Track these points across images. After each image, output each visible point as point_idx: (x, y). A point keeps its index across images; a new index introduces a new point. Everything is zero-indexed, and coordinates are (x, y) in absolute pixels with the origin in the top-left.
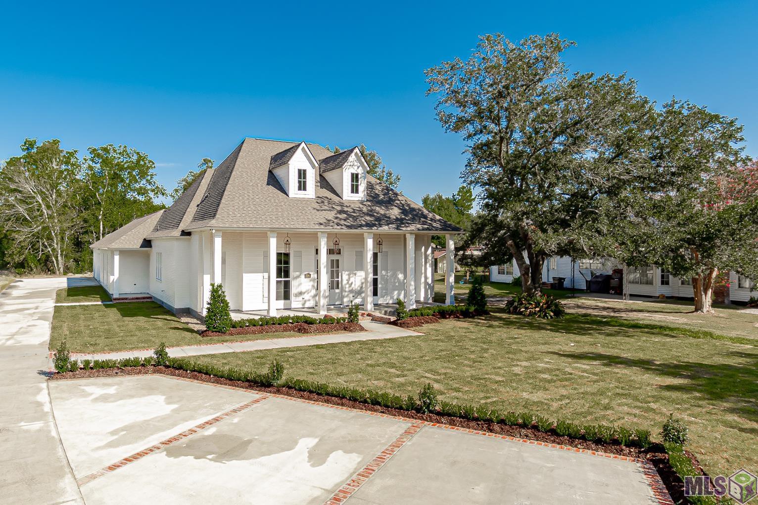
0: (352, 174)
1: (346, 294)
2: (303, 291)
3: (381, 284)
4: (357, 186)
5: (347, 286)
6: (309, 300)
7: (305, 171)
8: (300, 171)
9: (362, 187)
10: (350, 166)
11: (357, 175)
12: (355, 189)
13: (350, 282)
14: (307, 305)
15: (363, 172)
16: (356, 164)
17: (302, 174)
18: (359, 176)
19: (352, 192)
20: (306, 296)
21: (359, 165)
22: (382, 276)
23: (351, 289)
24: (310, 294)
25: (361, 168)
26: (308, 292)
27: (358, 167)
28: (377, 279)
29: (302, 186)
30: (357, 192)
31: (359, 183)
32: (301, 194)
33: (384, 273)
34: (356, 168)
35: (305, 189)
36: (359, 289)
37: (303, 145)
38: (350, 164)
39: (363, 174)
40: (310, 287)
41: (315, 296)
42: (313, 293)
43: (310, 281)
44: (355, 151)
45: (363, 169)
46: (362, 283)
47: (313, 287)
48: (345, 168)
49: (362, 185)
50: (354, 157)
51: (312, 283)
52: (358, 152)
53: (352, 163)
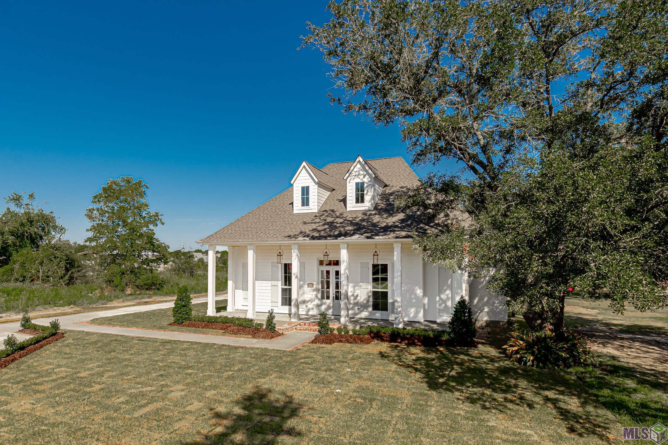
0: (357, 184)
1: (351, 306)
2: (307, 299)
3: (393, 298)
4: (363, 195)
5: (352, 298)
6: (313, 309)
7: (308, 188)
8: (303, 188)
9: (367, 198)
10: (355, 176)
11: (363, 183)
12: (360, 199)
13: (355, 294)
14: (311, 313)
15: (369, 180)
16: (362, 173)
17: (305, 191)
18: (365, 185)
19: (357, 202)
20: (310, 305)
21: (365, 173)
22: (393, 290)
23: (356, 301)
24: (313, 303)
25: (367, 176)
26: (311, 301)
27: (364, 176)
28: (387, 292)
29: (305, 202)
30: (363, 201)
31: (365, 192)
32: (305, 210)
34: (362, 177)
35: (308, 205)
36: (365, 302)
37: (304, 164)
38: (354, 174)
39: (369, 182)
40: (314, 296)
41: (318, 306)
42: (317, 302)
43: (314, 290)
44: (358, 160)
45: (370, 177)
46: (369, 297)
47: (316, 296)
48: (349, 178)
49: (369, 193)
50: (359, 166)
51: (315, 293)
52: (361, 160)
53: (357, 173)
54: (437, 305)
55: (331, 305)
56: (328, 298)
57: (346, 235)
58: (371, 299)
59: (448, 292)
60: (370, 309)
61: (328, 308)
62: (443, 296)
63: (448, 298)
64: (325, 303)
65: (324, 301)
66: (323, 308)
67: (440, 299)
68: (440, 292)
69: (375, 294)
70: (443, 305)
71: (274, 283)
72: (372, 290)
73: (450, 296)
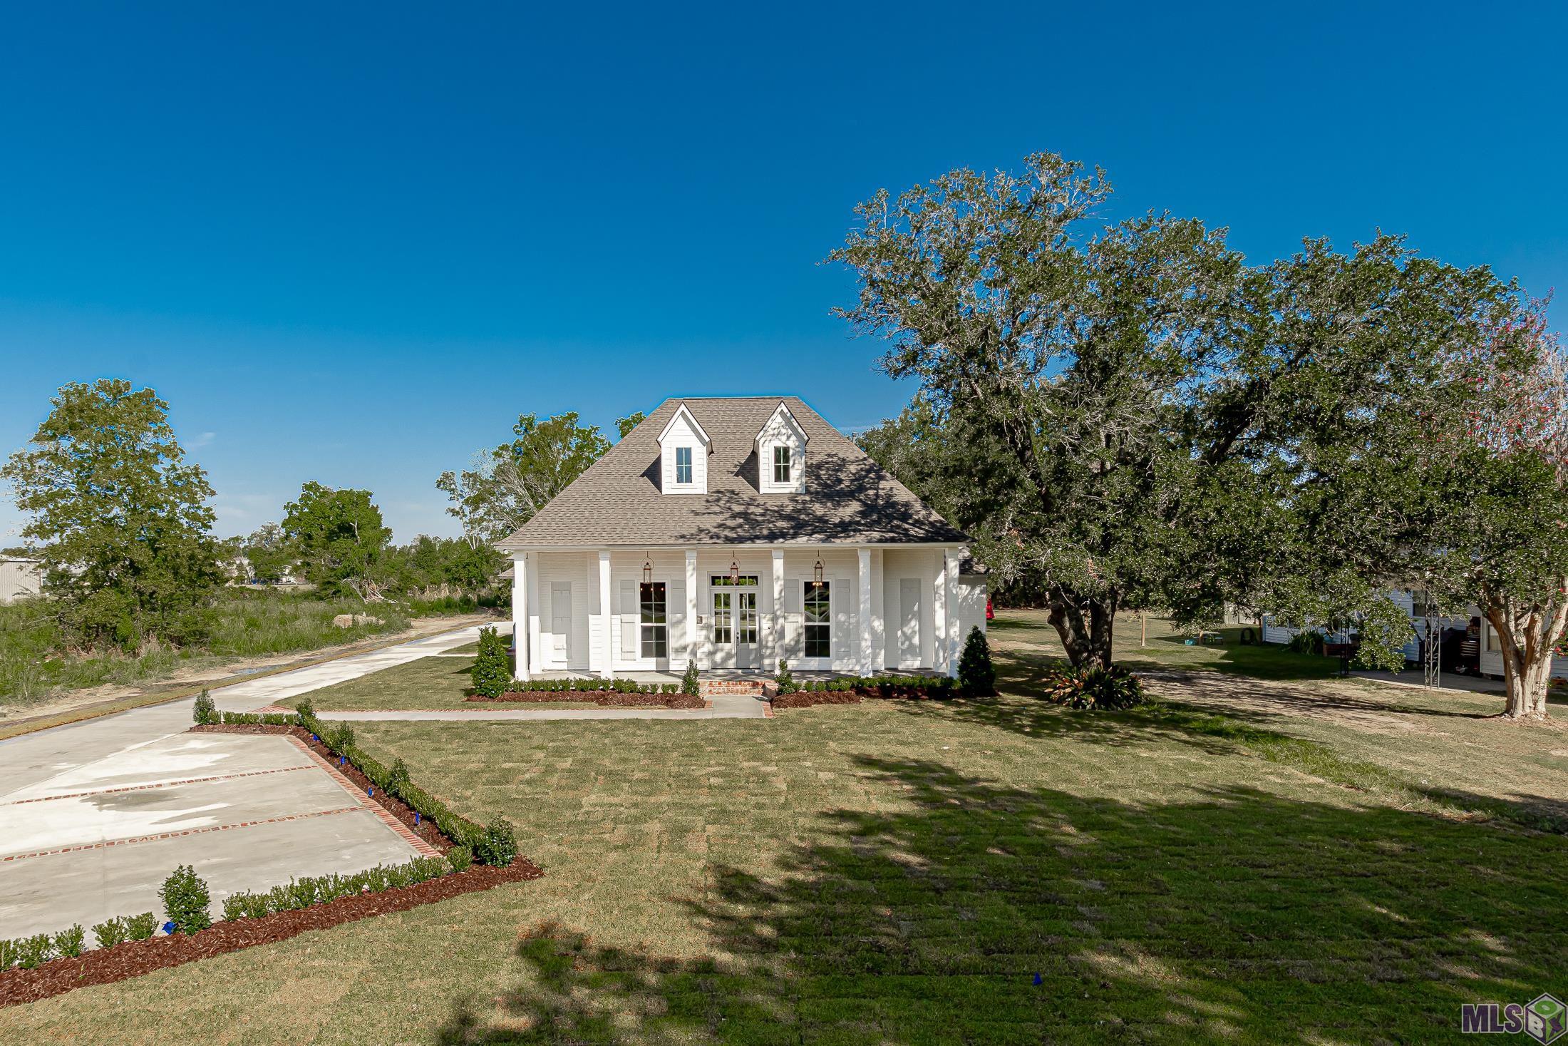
0: (777, 450)
1: (769, 651)
3: (837, 636)
4: (786, 469)
5: (771, 638)
6: (701, 660)
7: (689, 451)
8: (679, 451)
9: (796, 472)
10: (773, 435)
11: (786, 450)
12: (782, 474)
14: (698, 667)
15: (798, 443)
16: (784, 431)
17: (684, 456)
18: (791, 452)
19: (778, 479)
20: (698, 654)
21: (790, 432)
22: (838, 623)
24: (701, 650)
25: (793, 438)
26: (698, 646)
27: (788, 438)
28: (828, 627)
29: (685, 475)
30: (787, 478)
31: (791, 463)
32: (685, 489)
33: (842, 617)
34: (784, 438)
35: (689, 480)
36: (793, 643)
37: (683, 407)
38: (772, 432)
39: (797, 447)
40: (702, 638)
41: (711, 654)
42: (708, 647)
43: (702, 628)
44: (779, 410)
45: (798, 440)
46: (799, 635)
47: (707, 638)
48: (763, 439)
49: (796, 466)
50: (779, 419)
51: (704, 632)
52: (786, 410)
53: (776, 432)
54: (899, 644)
55: (734, 651)
56: (728, 639)
57: (783, 535)
58: (803, 639)
59: (913, 623)
60: (802, 654)
61: (729, 656)
62: (908, 630)
63: (914, 632)
64: (722, 650)
65: (720, 645)
66: (719, 657)
67: (903, 633)
68: (905, 622)
69: (809, 629)
70: (907, 643)
71: (626, 617)
72: (804, 624)
73: (917, 628)
